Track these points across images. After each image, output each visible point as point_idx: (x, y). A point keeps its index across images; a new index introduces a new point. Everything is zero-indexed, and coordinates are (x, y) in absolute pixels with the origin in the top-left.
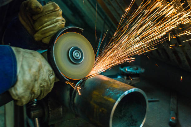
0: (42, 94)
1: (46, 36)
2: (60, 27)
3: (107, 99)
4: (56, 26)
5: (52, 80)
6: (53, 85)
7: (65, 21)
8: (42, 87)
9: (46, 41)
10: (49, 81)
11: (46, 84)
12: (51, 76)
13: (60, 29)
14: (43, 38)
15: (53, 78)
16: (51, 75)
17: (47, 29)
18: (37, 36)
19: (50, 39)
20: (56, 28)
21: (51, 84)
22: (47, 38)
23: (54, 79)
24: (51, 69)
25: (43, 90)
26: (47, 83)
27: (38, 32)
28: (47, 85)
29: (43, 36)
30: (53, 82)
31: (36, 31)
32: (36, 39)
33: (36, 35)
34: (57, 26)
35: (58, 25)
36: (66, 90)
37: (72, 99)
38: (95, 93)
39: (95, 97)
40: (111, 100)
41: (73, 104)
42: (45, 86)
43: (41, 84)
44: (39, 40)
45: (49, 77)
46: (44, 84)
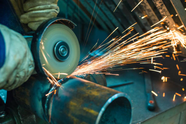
1: (34, 21)
2: (52, 16)
3: (87, 110)
4: (48, 13)
5: (31, 72)
7: (59, 10)
9: (34, 26)
10: (27, 72)
12: (30, 67)
13: (52, 17)
14: (30, 22)
15: (32, 70)
16: (31, 66)
18: (24, 18)
19: (39, 25)
20: (49, 15)
22: (35, 23)
27: (26, 14)
29: (30, 20)
31: (25, 12)
32: (22, 21)
33: (24, 16)
34: (50, 14)
35: (52, 13)
36: (37, 100)
37: (45, 111)
38: (73, 103)
39: (72, 108)
40: (92, 111)
41: (48, 116)
42: (22, 77)
43: (18, 73)
44: (25, 23)
45: (28, 68)
46: (22, 74)
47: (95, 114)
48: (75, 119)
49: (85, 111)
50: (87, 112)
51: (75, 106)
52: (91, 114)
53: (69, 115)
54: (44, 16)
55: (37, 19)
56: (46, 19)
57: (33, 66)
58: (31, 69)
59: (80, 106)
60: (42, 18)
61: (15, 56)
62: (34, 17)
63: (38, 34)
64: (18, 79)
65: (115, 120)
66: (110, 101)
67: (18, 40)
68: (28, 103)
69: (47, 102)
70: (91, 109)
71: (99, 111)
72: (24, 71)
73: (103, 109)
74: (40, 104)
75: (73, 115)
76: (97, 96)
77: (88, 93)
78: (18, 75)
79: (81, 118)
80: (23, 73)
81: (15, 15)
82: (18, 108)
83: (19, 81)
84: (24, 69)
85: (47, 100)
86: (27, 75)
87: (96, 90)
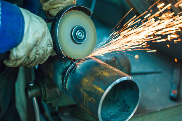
0: (35, 62)
1: (53, 7)
2: (70, 3)
3: (96, 88)
5: (50, 51)
6: (48, 57)
8: (37, 54)
9: (54, 13)
10: (46, 50)
11: (42, 53)
12: (49, 47)
14: (50, 9)
16: (50, 45)
18: (46, 6)
19: (58, 12)
21: (47, 55)
22: (54, 9)
24: (51, 40)
25: (38, 58)
26: (44, 52)
28: (43, 54)
29: (50, 7)
30: (49, 54)
32: (44, 8)
36: (58, 74)
37: (64, 84)
38: (85, 80)
39: (85, 84)
40: (100, 89)
41: (66, 89)
42: (41, 55)
43: (38, 51)
44: (46, 10)
45: (47, 47)
46: (41, 52)
47: (102, 92)
48: (85, 94)
49: (94, 88)
50: (96, 89)
51: (87, 83)
52: (98, 91)
53: (81, 90)
55: (55, 6)
56: (64, 5)
57: (52, 46)
58: (50, 48)
59: (91, 84)
60: (60, 5)
61: (34, 34)
62: (53, 4)
64: (37, 56)
68: (51, 76)
69: (65, 77)
70: (99, 87)
71: (105, 90)
72: (43, 49)
74: (60, 78)
75: (84, 90)
76: (107, 76)
77: (100, 73)
78: (38, 53)
79: (90, 94)
80: (43, 51)
81: (40, 4)
82: (45, 80)
83: (39, 57)
84: (43, 47)
85: (66, 75)
86: (46, 53)
87: (108, 71)
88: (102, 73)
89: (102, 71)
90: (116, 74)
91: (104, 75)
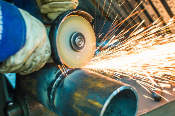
3: (92, 102)
4: (68, 5)
5: (47, 58)
7: (78, 4)
8: (34, 61)
9: (53, 16)
10: (43, 57)
11: (40, 60)
12: (47, 53)
15: (48, 56)
16: (48, 52)
17: (57, 4)
18: (45, 8)
19: (58, 15)
20: (68, 7)
21: (44, 62)
22: (55, 13)
23: (48, 58)
24: (49, 46)
27: (47, 4)
28: (40, 62)
29: (50, 10)
30: (46, 61)
31: (46, 3)
32: (42, 11)
33: (45, 6)
34: (69, 6)
35: (71, 5)
36: (43, 90)
37: (51, 101)
38: (77, 95)
39: (77, 99)
40: (97, 104)
41: (53, 106)
42: (38, 62)
43: (35, 57)
44: (45, 13)
45: (45, 54)
46: (38, 58)
47: (100, 107)
48: (80, 111)
49: (89, 103)
50: (92, 104)
51: (80, 98)
52: (95, 106)
53: (74, 106)
54: (63, 7)
55: (56, 10)
56: (65, 10)
57: (50, 53)
59: (85, 98)
60: (61, 9)
61: (35, 39)
62: (54, 8)
63: (56, 22)
64: (34, 63)
65: (120, 112)
66: (115, 93)
67: (37, 25)
68: (34, 93)
69: (52, 92)
70: (96, 101)
71: (103, 103)
72: (41, 55)
73: (108, 102)
74: (45, 94)
75: (77, 106)
76: (102, 88)
77: (93, 84)
78: (35, 59)
79: (85, 110)
80: (40, 58)
82: (26, 97)
83: (35, 65)
84: (41, 54)
85: (53, 90)
86: (43, 60)
87: (102, 81)
88: (95, 84)
89: (95, 83)
90: (112, 84)
91: (99, 87)
